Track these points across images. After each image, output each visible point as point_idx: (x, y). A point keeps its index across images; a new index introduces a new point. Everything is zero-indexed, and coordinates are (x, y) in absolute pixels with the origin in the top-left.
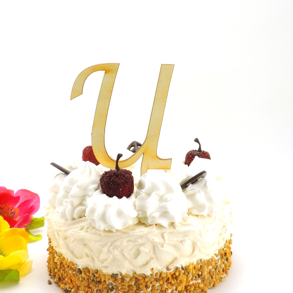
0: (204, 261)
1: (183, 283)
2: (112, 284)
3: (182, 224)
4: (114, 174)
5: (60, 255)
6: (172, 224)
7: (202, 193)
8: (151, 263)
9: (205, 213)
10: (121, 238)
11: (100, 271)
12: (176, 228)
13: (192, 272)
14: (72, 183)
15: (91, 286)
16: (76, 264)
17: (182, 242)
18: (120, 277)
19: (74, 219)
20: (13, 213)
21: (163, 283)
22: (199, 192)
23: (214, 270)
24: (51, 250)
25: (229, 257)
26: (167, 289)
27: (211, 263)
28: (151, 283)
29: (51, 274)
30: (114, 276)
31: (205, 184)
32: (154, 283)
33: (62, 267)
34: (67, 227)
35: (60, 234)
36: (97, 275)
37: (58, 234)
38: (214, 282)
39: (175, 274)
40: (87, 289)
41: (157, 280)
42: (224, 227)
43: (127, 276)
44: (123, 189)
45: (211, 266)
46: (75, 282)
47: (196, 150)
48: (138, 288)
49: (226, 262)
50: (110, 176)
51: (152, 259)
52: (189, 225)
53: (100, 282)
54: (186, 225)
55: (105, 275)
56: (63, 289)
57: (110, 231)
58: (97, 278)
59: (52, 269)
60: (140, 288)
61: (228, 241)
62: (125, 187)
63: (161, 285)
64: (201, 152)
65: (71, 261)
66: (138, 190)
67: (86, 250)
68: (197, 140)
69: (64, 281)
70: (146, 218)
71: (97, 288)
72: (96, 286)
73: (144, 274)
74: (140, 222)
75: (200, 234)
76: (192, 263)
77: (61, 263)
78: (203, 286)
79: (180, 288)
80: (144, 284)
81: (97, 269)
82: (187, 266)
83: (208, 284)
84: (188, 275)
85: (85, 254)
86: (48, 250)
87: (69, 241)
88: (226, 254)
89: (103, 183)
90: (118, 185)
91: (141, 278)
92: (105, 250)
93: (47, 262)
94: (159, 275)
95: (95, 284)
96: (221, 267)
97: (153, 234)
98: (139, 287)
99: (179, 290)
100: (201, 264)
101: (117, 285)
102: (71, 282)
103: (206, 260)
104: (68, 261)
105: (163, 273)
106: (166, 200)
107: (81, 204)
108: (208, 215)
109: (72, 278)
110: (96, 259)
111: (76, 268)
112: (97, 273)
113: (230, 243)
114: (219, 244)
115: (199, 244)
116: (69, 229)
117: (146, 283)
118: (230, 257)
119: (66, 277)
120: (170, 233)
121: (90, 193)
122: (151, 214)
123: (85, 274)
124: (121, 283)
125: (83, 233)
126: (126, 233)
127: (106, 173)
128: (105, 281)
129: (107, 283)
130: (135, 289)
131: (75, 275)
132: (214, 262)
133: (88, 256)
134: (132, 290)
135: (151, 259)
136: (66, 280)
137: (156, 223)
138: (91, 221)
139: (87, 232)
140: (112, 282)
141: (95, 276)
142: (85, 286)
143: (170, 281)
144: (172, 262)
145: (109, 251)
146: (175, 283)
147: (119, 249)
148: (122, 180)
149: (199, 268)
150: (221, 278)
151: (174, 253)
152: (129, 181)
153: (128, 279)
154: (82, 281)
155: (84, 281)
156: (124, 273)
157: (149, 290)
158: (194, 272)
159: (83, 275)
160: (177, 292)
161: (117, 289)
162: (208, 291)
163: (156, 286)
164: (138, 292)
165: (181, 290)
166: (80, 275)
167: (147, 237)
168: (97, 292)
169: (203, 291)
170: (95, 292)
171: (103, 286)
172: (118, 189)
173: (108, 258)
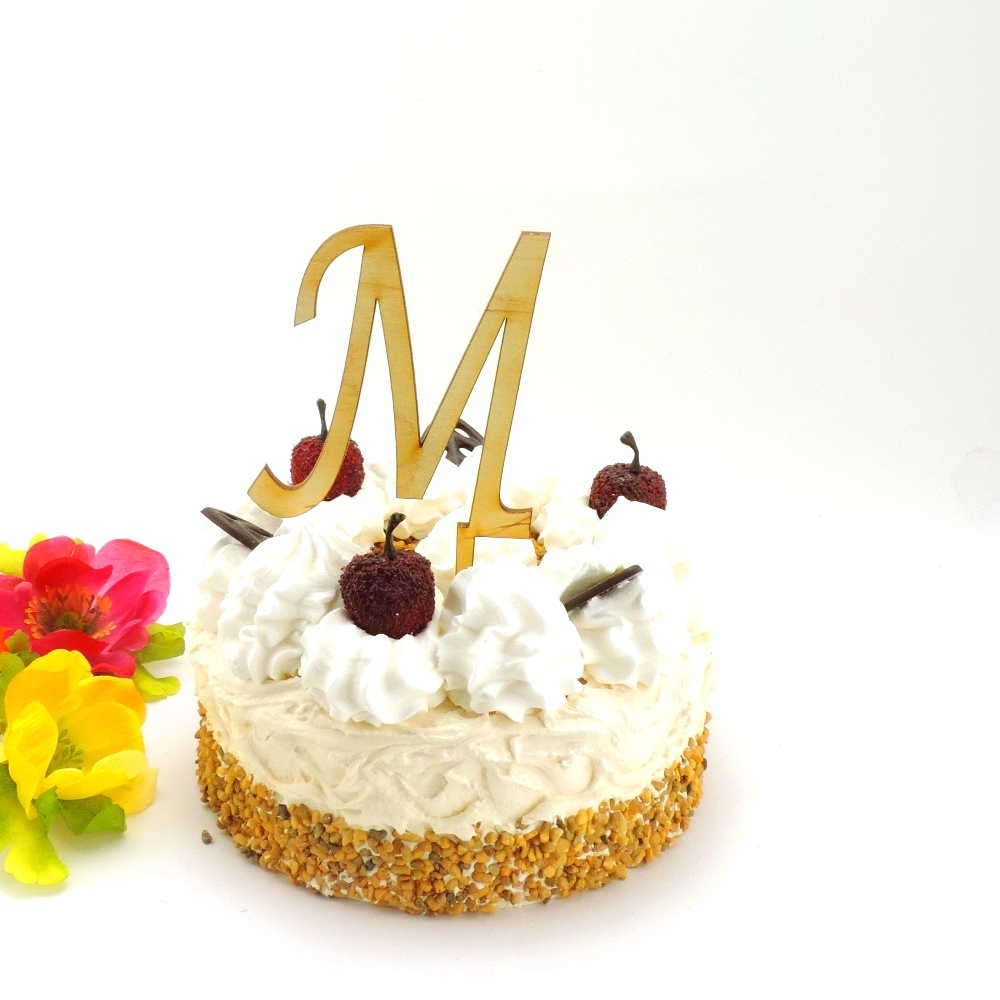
0: (621, 802)
1: (560, 860)
2: (370, 854)
3: (563, 715)
4: (381, 571)
5: (232, 763)
6: (537, 714)
7: (627, 625)
8: (476, 810)
9: (632, 681)
10: (395, 745)
11: (339, 818)
12: (548, 724)
13: (587, 832)
14: (264, 580)
15: (313, 851)
16: (276, 794)
18: (390, 838)
19: (268, 679)
20: (93, 611)
21: (507, 858)
22: (619, 624)
23: (648, 822)
24: (207, 741)
25: (697, 781)
26: (516, 873)
27: (639, 806)
28: (474, 857)
29: (209, 798)
30: (376, 836)
31: (638, 600)
32: (482, 858)
33: (236, 790)
34: (250, 698)
35: (232, 711)
36: (329, 829)
37: (226, 711)
38: (647, 851)
39: (538, 837)
40: (303, 858)
41: (488, 851)
42: (684, 713)
43: (409, 836)
44: (403, 615)
45: (641, 812)
46: (272, 835)
48: (437, 867)
49: (685, 795)
50: (369, 577)
51: (478, 798)
52: (585, 716)
53: (338, 846)
54: (576, 717)
55: (349, 830)
56: (239, 845)
57: (365, 725)
58: (330, 835)
59: (211, 788)
60: (443, 869)
62: (411, 607)
63: (499, 863)
64: (640, 477)
65: (260, 784)
66: (447, 612)
67: (303, 765)
69: (243, 827)
70: (464, 694)
71: (332, 859)
72: (327, 854)
73: (455, 837)
74: (448, 699)
75: (612, 741)
76: (586, 809)
77: (236, 782)
78: (614, 863)
79: (550, 872)
80: (455, 859)
81: (330, 812)
82: (571, 817)
83: (628, 858)
84: (573, 841)
85: (298, 773)
86: (197, 736)
87: (256, 734)
88: (684, 778)
89: (349, 592)
90: (389, 604)
91: (446, 845)
92: (353, 772)
93: (197, 762)
94: (495, 839)
95: (324, 849)
96: (667, 811)
97: (483, 738)
98: (440, 866)
99: (549, 876)
100: (612, 812)
101: (384, 858)
102: (263, 833)
103: (626, 801)
104: (254, 783)
105: (504, 836)
106: (522, 652)
107: (287, 641)
108: (641, 686)
109: (263, 825)
110: (327, 790)
111: (274, 801)
112: (330, 822)
113: (700, 743)
114: (666, 756)
115: (607, 765)
116: (257, 706)
117: (460, 856)
118: (700, 776)
119: (248, 818)
120: (530, 737)
121: (314, 614)
122: (479, 688)
123: (299, 820)
124: (393, 853)
125: (292, 723)
126: (408, 732)
128: (351, 845)
129: (358, 850)
130: (431, 869)
131: (273, 819)
132: (646, 805)
133: (306, 779)
134: (423, 873)
135: (474, 801)
136: (248, 825)
137: (492, 710)
138: (314, 694)
139: (304, 719)
140: (369, 848)
141: (324, 829)
142: (298, 850)
143: (523, 856)
144: (533, 808)
145: (362, 776)
146: (537, 860)
147: (391, 773)
148: (400, 589)
149: (607, 821)
150: (668, 841)
151: (537, 786)
153: (412, 846)
154: (290, 837)
155: (297, 838)
156: (401, 831)
157: (468, 873)
158: (592, 831)
159: (293, 822)
160: (542, 880)
161: (382, 866)
162: (629, 874)
163: (488, 865)
164: (439, 877)
165: (554, 877)
166: (286, 822)
167: (466, 747)
168: (330, 868)
169: (614, 876)
170: (325, 867)
171: (346, 855)
172: (390, 614)
173: (360, 791)
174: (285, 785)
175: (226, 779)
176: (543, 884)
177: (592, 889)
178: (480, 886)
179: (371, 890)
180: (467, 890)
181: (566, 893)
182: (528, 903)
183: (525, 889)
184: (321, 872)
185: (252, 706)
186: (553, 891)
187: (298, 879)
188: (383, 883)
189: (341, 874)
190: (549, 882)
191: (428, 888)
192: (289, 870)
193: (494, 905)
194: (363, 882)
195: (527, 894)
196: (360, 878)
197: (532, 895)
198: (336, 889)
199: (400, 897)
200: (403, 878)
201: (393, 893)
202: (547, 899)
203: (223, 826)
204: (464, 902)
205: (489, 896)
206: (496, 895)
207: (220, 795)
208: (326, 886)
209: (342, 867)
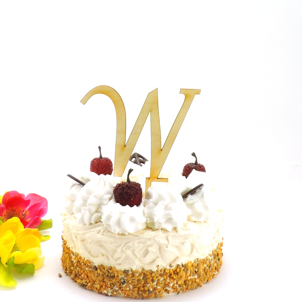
0: (200, 260)
1: (183, 278)
2: (124, 279)
3: (183, 229)
4: (127, 186)
5: (77, 255)
6: (175, 229)
7: (200, 203)
8: (157, 261)
9: (202, 220)
10: (133, 240)
11: (114, 267)
12: (178, 232)
13: (190, 269)
14: (89, 193)
15: (105, 280)
16: (92, 262)
17: (183, 244)
18: (130, 272)
19: (91, 224)
21: (167, 278)
22: (198, 202)
23: (208, 268)
24: (67, 251)
25: (220, 258)
26: (169, 283)
27: (205, 262)
28: (157, 278)
29: (67, 272)
30: (126, 272)
31: (203, 195)
32: (159, 278)
33: (78, 265)
34: (85, 230)
35: (78, 236)
36: (111, 271)
37: (76, 237)
38: (208, 278)
39: (176, 270)
40: (102, 283)
41: (161, 275)
42: (217, 231)
43: (136, 272)
44: (134, 199)
45: (206, 264)
46: (91, 277)
47: (192, 163)
48: (145, 282)
49: (218, 261)
50: (123, 188)
52: (189, 230)
53: (114, 277)
54: (187, 230)
55: (118, 271)
56: (79, 283)
57: (123, 234)
58: (111, 274)
59: (68, 268)
60: (147, 282)
61: (220, 244)
62: (136, 197)
63: (164, 279)
64: (198, 166)
65: (87, 260)
66: (146, 200)
67: (102, 251)
68: (194, 155)
69: (80, 277)
70: (153, 223)
71: (112, 282)
72: (110, 281)
73: (151, 270)
74: (147, 226)
75: (198, 237)
76: (190, 261)
77: (78, 262)
78: (199, 281)
79: (180, 283)
80: (151, 278)
81: (111, 266)
82: (186, 264)
83: (203, 280)
84: (186, 272)
85: (100, 254)
87: (87, 243)
88: (218, 254)
89: (117, 193)
90: (130, 196)
92: (119, 250)
94: (163, 271)
95: (109, 279)
96: (214, 266)
97: (160, 236)
100: (198, 263)
101: (128, 279)
102: (88, 277)
103: (202, 259)
104: (85, 260)
105: (167, 269)
106: (170, 209)
107: (97, 211)
108: (205, 222)
109: (88, 274)
110: (110, 258)
111: (92, 265)
112: (111, 269)
113: (221, 246)
114: (212, 246)
115: (196, 245)
116: (87, 233)
117: (152, 277)
119: (82, 273)
120: (174, 236)
121: (105, 202)
122: (158, 221)
123: (101, 270)
124: (131, 278)
125: (99, 236)
126: (137, 236)
127: (119, 185)
128: (118, 276)
129: (120, 278)
130: (143, 282)
131: (91, 272)
132: (208, 261)
133: (103, 255)
134: (141, 284)
135: (157, 258)
136: (82, 276)
137: (162, 228)
138: (106, 226)
139: (103, 235)
140: (123, 277)
141: (109, 272)
142: (100, 281)
143: (172, 276)
144: (175, 260)
145: (122, 251)
146: (176, 278)
147: (131, 249)
148: (133, 191)
149: (196, 265)
150: (214, 275)
151: (177, 254)
152: (139, 193)
153: (137, 275)
154: (97, 277)
155: (100, 276)
156: (134, 269)
157: (155, 283)
158: (192, 269)
159: (99, 271)
160: (178, 285)
161: (128, 282)
162: (203, 285)
163: (161, 280)
164: (146, 285)
166: (96, 272)
167: (155, 239)
168: (110, 285)
169: (199, 285)
170: (109, 285)
171: (116, 280)
172: (130, 199)
173: (121, 257)
174: (96, 259)
175: (74, 262)
176: (178, 287)
177: (192, 289)
178: (159, 287)
179: (124, 291)
180: (155, 289)
181: (185, 290)
182: (174, 293)
183: (172, 288)
184: (108, 287)
185: (85, 233)
186: (181, 289)
187: (100, 291)
188: (128, 289)
189: (114, 287)
190: (180, 286)
191: (142, 289)
192: (97, 289)
193: (163, 294)
194: (122, 289)
195: (173, 290)
196: (120, 288)
197: (175, 291)
198: (113, 292)
199: (133, 293)
200: (134, 286)
201: (131, 292)
202: (179, 292)
203: (73, 279)
204: (154, 293)
205: (161, 291)
206: (163, 291)
207: (72, 268)
208: (109, 292)
209: (114, 284)
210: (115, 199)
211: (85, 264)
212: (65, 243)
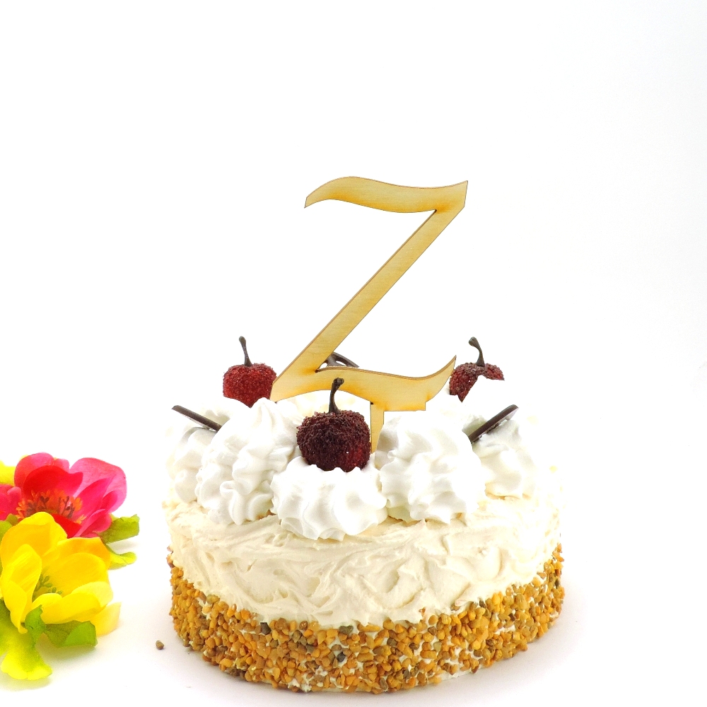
0: (520, 587)
1: (483, 635)
2: (340, 648)
3: (478, 516)
4: (332, 421)
5: (214, 601)
6: (459, 517)
7: (512, 451)
8: (421, 598)
9: (518, 492)
10: (358, 552)
11: (313, 623)
12: (468, 523)
13: (500, 612)
14: (236, 444)
15: (293, 655)
16: (257, 615)
17: (481, 552)
18: (356, 631)
19: (247, 521)
21: (446, 636)
22: (506, 449)
23: (537, 604)
24: (188, 592)
26: (451, 648)
27: (532, 591)
28: (422, 638)
29: (191, 643)
30: (344, 631)
31: (516, 432)
32: (428, 638)
33: (219, 624)
34: (233, 538)
35: (215, 555)
36: (306, 633)
37: (210, 557)
38: (539, 629)
39: (467, 616)
40: (285, 663)
41: (431, 631)
42: (555, 516)
43: (371, 629)
44: (352, 452)
45: (533, 596)
46: (256, 651)
48: (394, 650)
49: (555, 587)
50: (323, 426)
51: (422, 589)
52: (493, 516)
53: (315, 645)
54: (487, 517)
55: (324, 632)
56: (226, 668)
57: (332, 541)
58: (306, 639)
59: (193, 633)
60: (399, 650)
61: (557, 546)
62: (357, 447)
63: (440, 641)
65: (244, 610)
66: (381, 452)
67: (282, 584)
68: (474, 343)
69: (226, 653)
70: (404, 508)
71: (310, 659)
72: (304, 655)
73: (407, 622)
74: (390, 517)
75: (514, 534)
76: (497, 592)
77: (220, 616)
78: (519, 637)
79: (477, 645)
80: (407, 641)
81: (306, 620)
82: (489, 599)
83: (527, 633)
84: (491, 619)
85: (277, 592)
87: (239, 567)
88: (556, 572)
89: (307, 442)
90: (341, 444)
94: (437, 621)
95: (303, 651)
96: (549, 599)
97: (424, 538)
98: (396, 649)
99: (477, 648)
100: (515, 595)
101: (352, 648)
102: (247, 652)
103: (524, 586)
104: (238, 610)
105: (444, 617)
106: (444, 469)
107: (260, 489)
108: (525, 496)
109: (247, 645)
110: (303, 600)
111: (256, 622)
112: (306, 628)
114: (545, 552)
115: (512, 553)
116: (240, 543)
117: (411, 639)
119: (232, 643)
120: (457, 534)
121: (280, 465)
122: (417, 500)
123: (280, 632)
124: (359, 644)
125: (271, 549)
126: (367, 542)
127: (312, 420)
128: (325, 643)
129: (330, 646)
130: (389, 653)
131: (256, 638)
132: (537, 590)
133: (284, 596)
134: (384, 657)
135: (419, 591)
136: (232, 649)
137: (427, 517)
138: (288, 523)
139: (281, 545)
140: (339, 643)
141: (301, 635)
142: (280, 658)
143: (458, 632)
144: (463, 593)
145: (334, 580)
146: (468, 636)
147: (356, 575)
148: (348, 433)
149: (513, 601)
150: (551, 620)
151: (465, 574)
152: (363, 435)
153: (374, 635)
154: (272, 648)
155: (278, 647)
156: (365, 623)
157: (417, 652)
158: (503, 611)
159: (275, 634)
160: (472, 653)
161: (351, 656)
162: (529, 646)
163: (432, 643)
164: (396, 658)
165: (481, 649)
166: (268, 637)
167: (412, 547)
168: (307, 667)
169: (520, 648)
170: (303, 667)
171: (320, 653)
172: (343, 452)
173: (332, 595)
174: (266, 605)
175: (208, 618)
176: (473, 656)
177: (505, 658)
178: (428, 661)
179: (343, 678)
180: (418, 666)
181: (489, 662)
182: (464, 673)
183: (460, 661)
184: (301, 672)
185: (235, 545)
186: (480, 660)
187: (281, 682)
188: (352, 671)
189: (317, 670)
190: (477, 653)
191: (388, 668)
192: (272, 677)
193: (438, 676)
194: (336, 673)
195: (462, 665)
196: (332, 671)
197: (466, 666)
198: (314, 683)
199: (366, 680)
200: (368, 664)
201: (361, 678)
202: (477, 668)
203: (208, 659)
204: (416, 676)
205: (434, 670)
206: (439, 668)
207: (204, 633)
208: (305, 683)
209: (318, 663)
210: (303, 456)
211: (239, 621)
212: (178, 575)
